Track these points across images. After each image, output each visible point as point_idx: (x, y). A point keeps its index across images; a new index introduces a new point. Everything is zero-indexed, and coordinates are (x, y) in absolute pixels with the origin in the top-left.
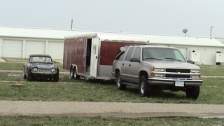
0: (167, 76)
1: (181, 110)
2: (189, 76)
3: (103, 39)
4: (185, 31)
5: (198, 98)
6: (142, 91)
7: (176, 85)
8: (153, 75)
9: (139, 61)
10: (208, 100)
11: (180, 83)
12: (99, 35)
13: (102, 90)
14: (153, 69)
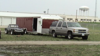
0: (79, 32)
2: (85, 32)
7: (82, 35)
8: (74, 32)
11: (83, 35)
12: (41, 17)
14: (75, 30)
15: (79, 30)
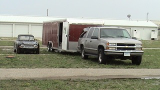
0: (118, 49)
1: (129, 74)
2: (134, 49)
3: (71, 23)
4: (129, 16)
5: (141, 65)
6: (100, 60)
7: (125, 55)
8: (108, 48)
9: (97, 39)
10: (148, 65)
11: (127, 54)
12: (68, 20)
13: (71, 60)
14: (108, 44)
15: (118, 44)
